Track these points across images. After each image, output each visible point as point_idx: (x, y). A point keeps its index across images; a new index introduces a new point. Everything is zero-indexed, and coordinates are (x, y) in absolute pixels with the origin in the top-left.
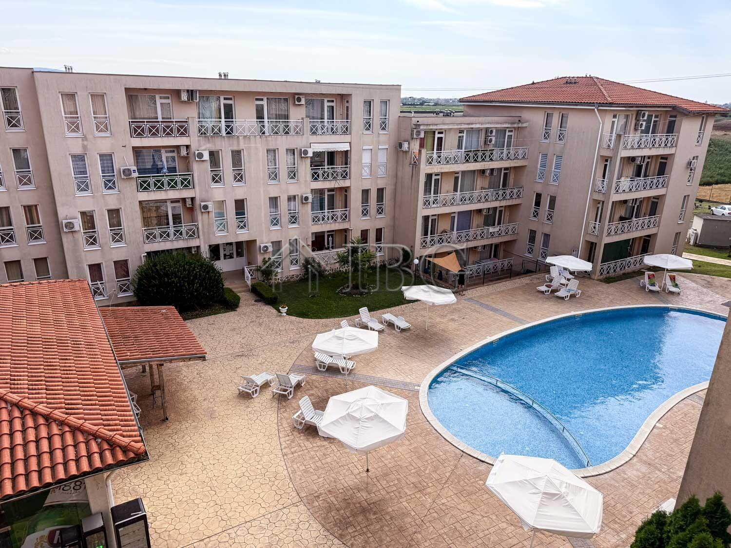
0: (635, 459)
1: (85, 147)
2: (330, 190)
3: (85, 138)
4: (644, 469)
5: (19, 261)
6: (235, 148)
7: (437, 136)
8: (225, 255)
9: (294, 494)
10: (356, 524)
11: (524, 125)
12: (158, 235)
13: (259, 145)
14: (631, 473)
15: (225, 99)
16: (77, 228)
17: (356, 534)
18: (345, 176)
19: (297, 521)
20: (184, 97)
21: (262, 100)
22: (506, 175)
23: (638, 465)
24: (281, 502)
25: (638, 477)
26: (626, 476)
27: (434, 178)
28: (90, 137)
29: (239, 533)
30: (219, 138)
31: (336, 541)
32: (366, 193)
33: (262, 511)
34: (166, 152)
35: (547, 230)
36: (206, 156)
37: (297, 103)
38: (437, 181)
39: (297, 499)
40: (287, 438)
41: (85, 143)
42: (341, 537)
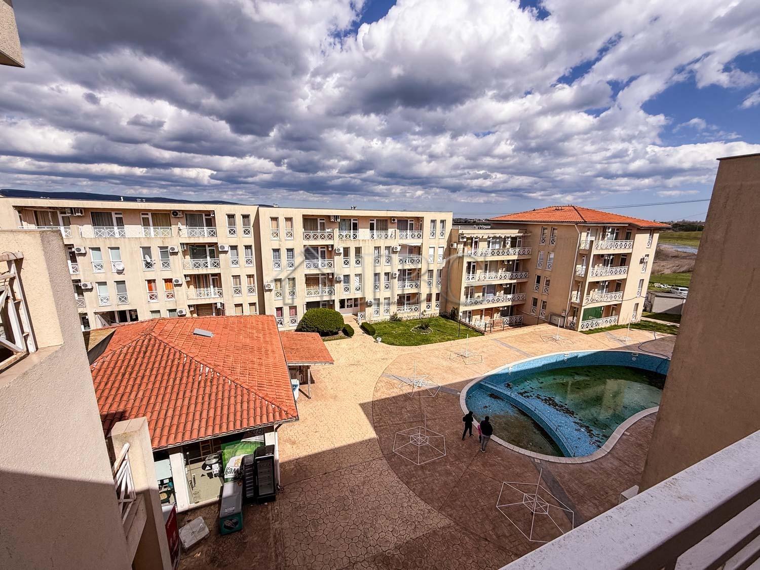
0: (609, 456)
1: (280, 245)
2: (409, 270)
3: (280, 240)
4: (616, 463)
5: (242, 304)
6: (357, 246)
7: (474, 240)
8: (348, 305)
9: (380, 452)
10: (417, 476)
11: (529, 235)
12: (313, 293)
13: (370, 244)
14: (607, 465)
15: (354, 220)
16: (272, 288)
17: (417, 482)
18: (419, 262)
19: (381, 469)
20: (332, 220)
21: (373, 220)
22: (517, 264)
23: (612, 460)
24: (372, 456)
25: (612, 468)
26: (603, 467)
27: (472, 264)
28: (283, 240)
29: (346, 472)
30: (349, 241)
31: (404, 485)
32: (431, 272)
33: (361, 460)
35: (545, 298)
36: (342, 251)
37: (392, 222)
38: (474, 266)
39: (381, 455)
40: (377, 417)
41: (280, 243)
42: (407, 483)
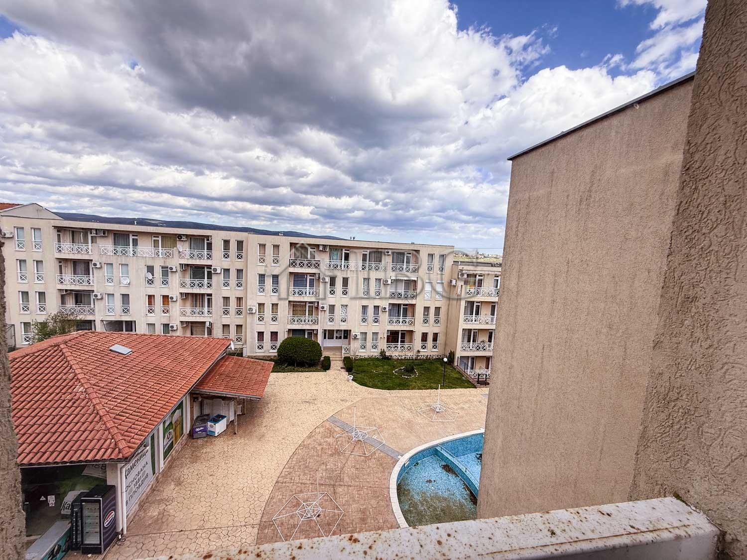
1: (265, 270)
2: (404, 305)
3: (266, 266)
5: (229, 325)
7: (478, 277)
8: (337, 337)
9: (259, 517)
12: (296, 320)
13: (360, 275)
15: (345, 250)
16: (254, 311)
18: (414, 297)
20: (321, 248)
21: (367, 251)
24: (247, 520)
27: (475, 304)
28: (269, 266)
29: (204, 535)
30: (336, 271)
32: (427, 309)
33: (230, 523)
34: (310, 276)
36: (328, 280)
37: (387, 253)
38: (478, 307)
39: (257, 521)
41: (266, 268)
